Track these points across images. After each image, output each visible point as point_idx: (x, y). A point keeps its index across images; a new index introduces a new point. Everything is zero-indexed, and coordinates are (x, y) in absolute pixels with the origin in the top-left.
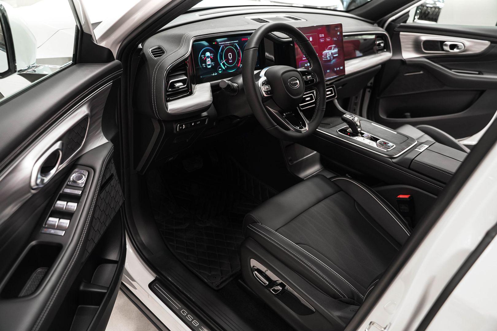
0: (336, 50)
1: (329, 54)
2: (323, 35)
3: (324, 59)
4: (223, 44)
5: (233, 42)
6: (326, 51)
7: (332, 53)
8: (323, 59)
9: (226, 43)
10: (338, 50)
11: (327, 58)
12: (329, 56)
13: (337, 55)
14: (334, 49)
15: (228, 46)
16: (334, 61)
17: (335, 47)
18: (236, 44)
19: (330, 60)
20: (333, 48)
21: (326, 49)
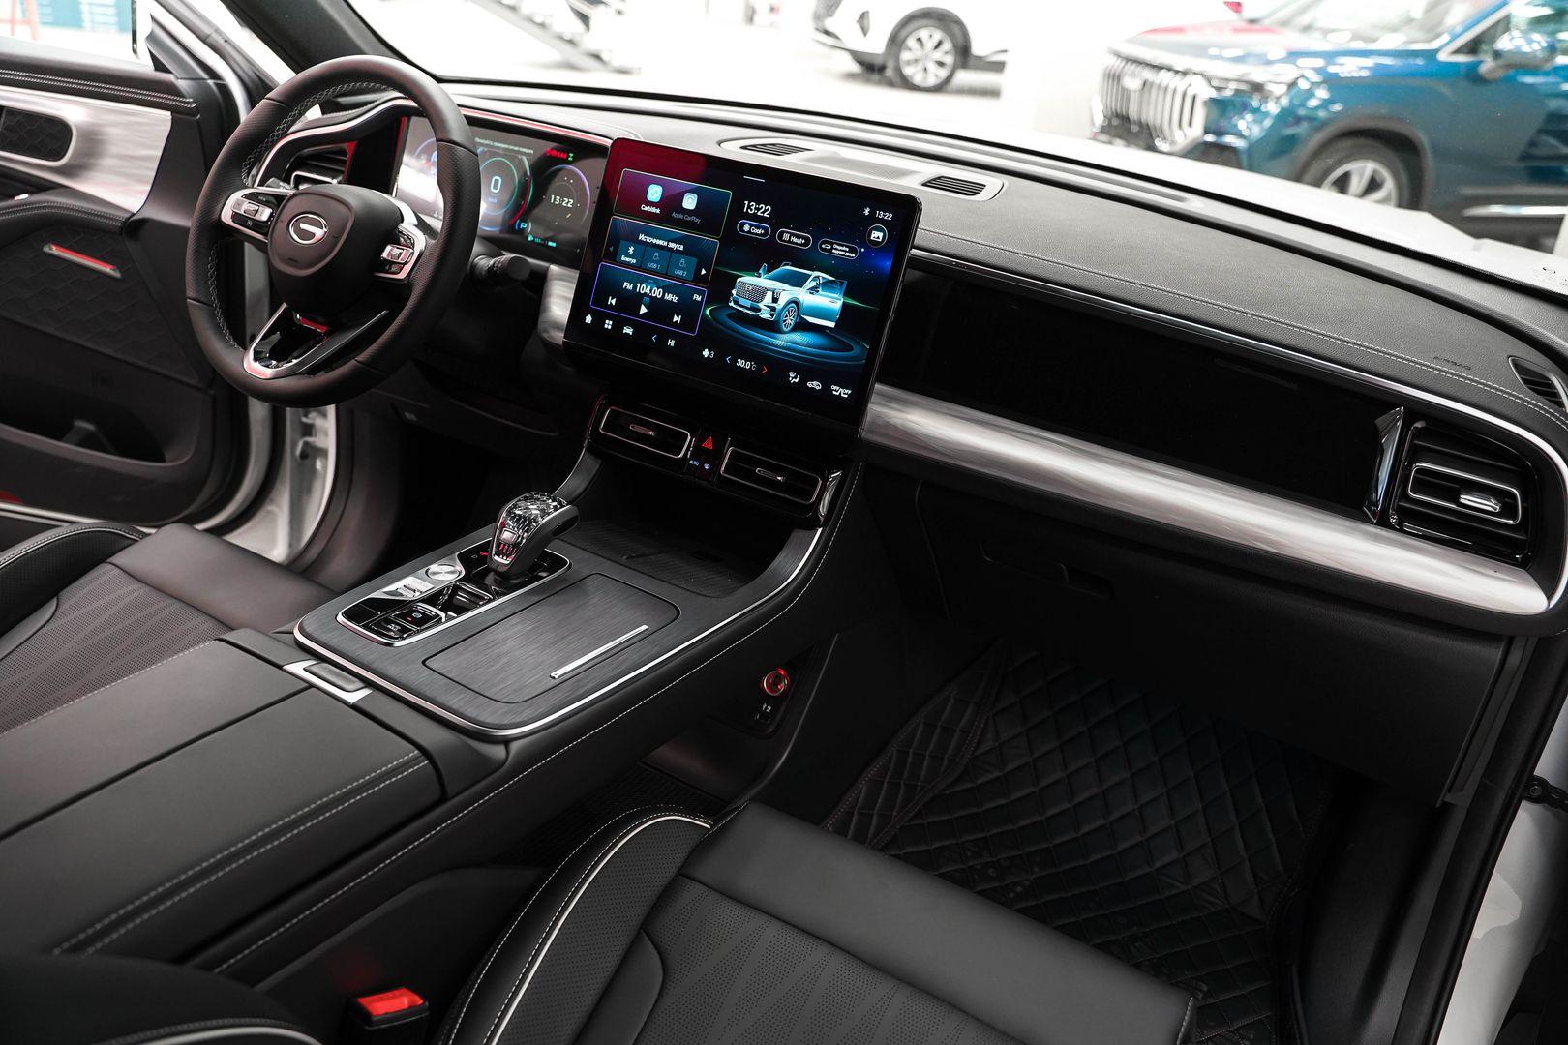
0: (832, 301)
1: (775, 300)
2: (765, 210)
3: (736, 303)
4: (487, 146)
5: (516, 148)
6: (762, 281)
7: (796, 303)
8: (731, 304)
9: (496, 144)
10: (844, 305)
11: (758, 310)
12: (773, 309)
13: (832, 325)
14: (814, 290)
15: (499, 155)
16: (799, 337)
17: (827, 285)
18: (524, 158)
19: (773, 327)
20: (810, 284)
21: (769, 270)
